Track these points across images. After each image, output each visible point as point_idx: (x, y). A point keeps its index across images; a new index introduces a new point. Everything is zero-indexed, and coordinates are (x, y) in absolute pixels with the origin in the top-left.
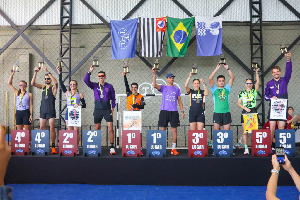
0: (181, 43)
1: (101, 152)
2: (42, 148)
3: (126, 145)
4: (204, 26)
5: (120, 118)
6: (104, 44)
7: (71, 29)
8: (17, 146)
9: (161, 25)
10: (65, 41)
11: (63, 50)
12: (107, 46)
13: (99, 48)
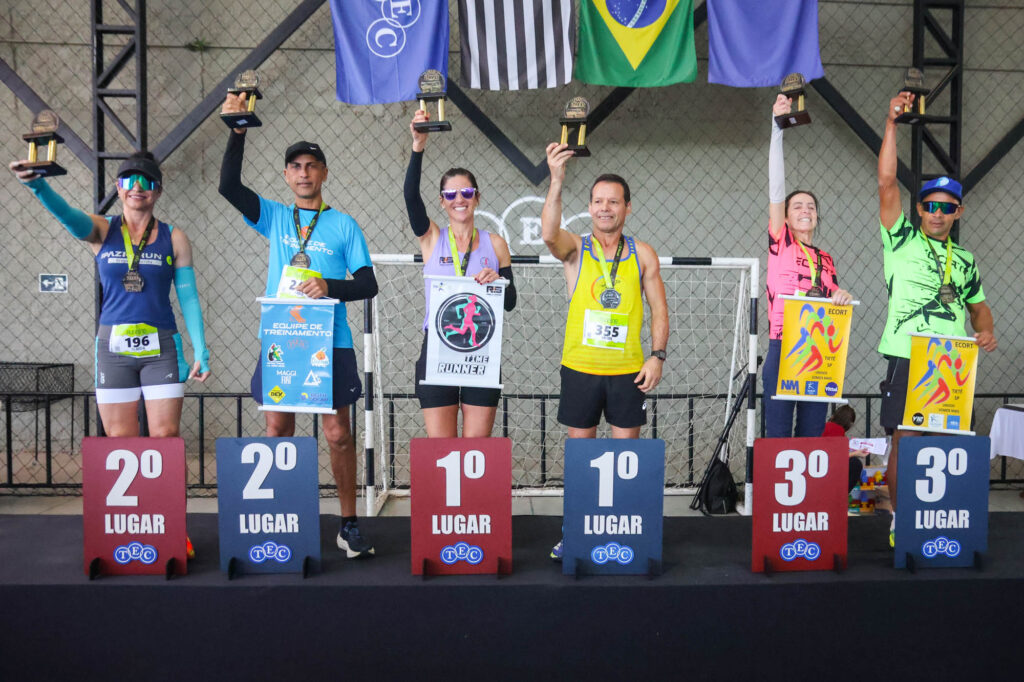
0: (637, 26)
3: (435, 518)
5: (378, 363)
6: (295, 38)
11: (109, 57)
12: (308, 45)
13: (273, 57)
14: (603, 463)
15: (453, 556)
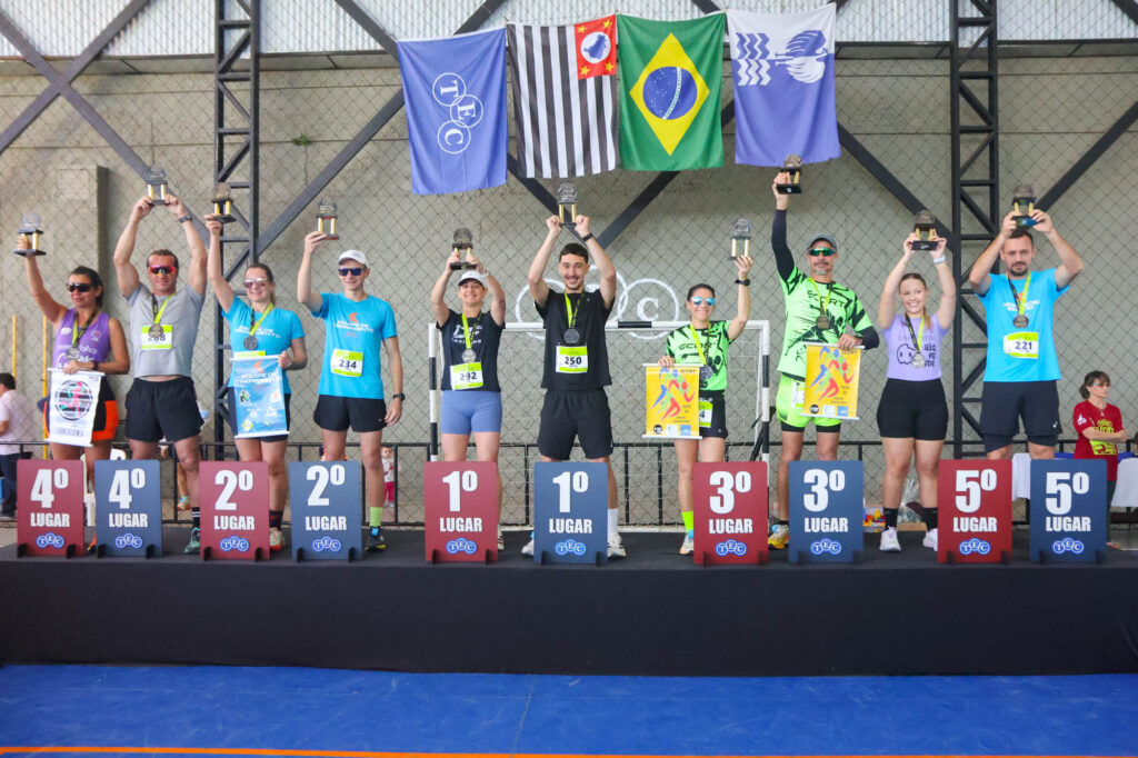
0: (670, 118)
1: (358, 545)
2: (135, 531)
3: (442, 519)
4: (762, 47)
7: (257, 70)
8: (39, 520)
9: (594, 51)
10: (234, 119)
11: (230, 153)
12: (396, 136)
13: (366, 147)
14: (563, 480)
15: (455, 548)
